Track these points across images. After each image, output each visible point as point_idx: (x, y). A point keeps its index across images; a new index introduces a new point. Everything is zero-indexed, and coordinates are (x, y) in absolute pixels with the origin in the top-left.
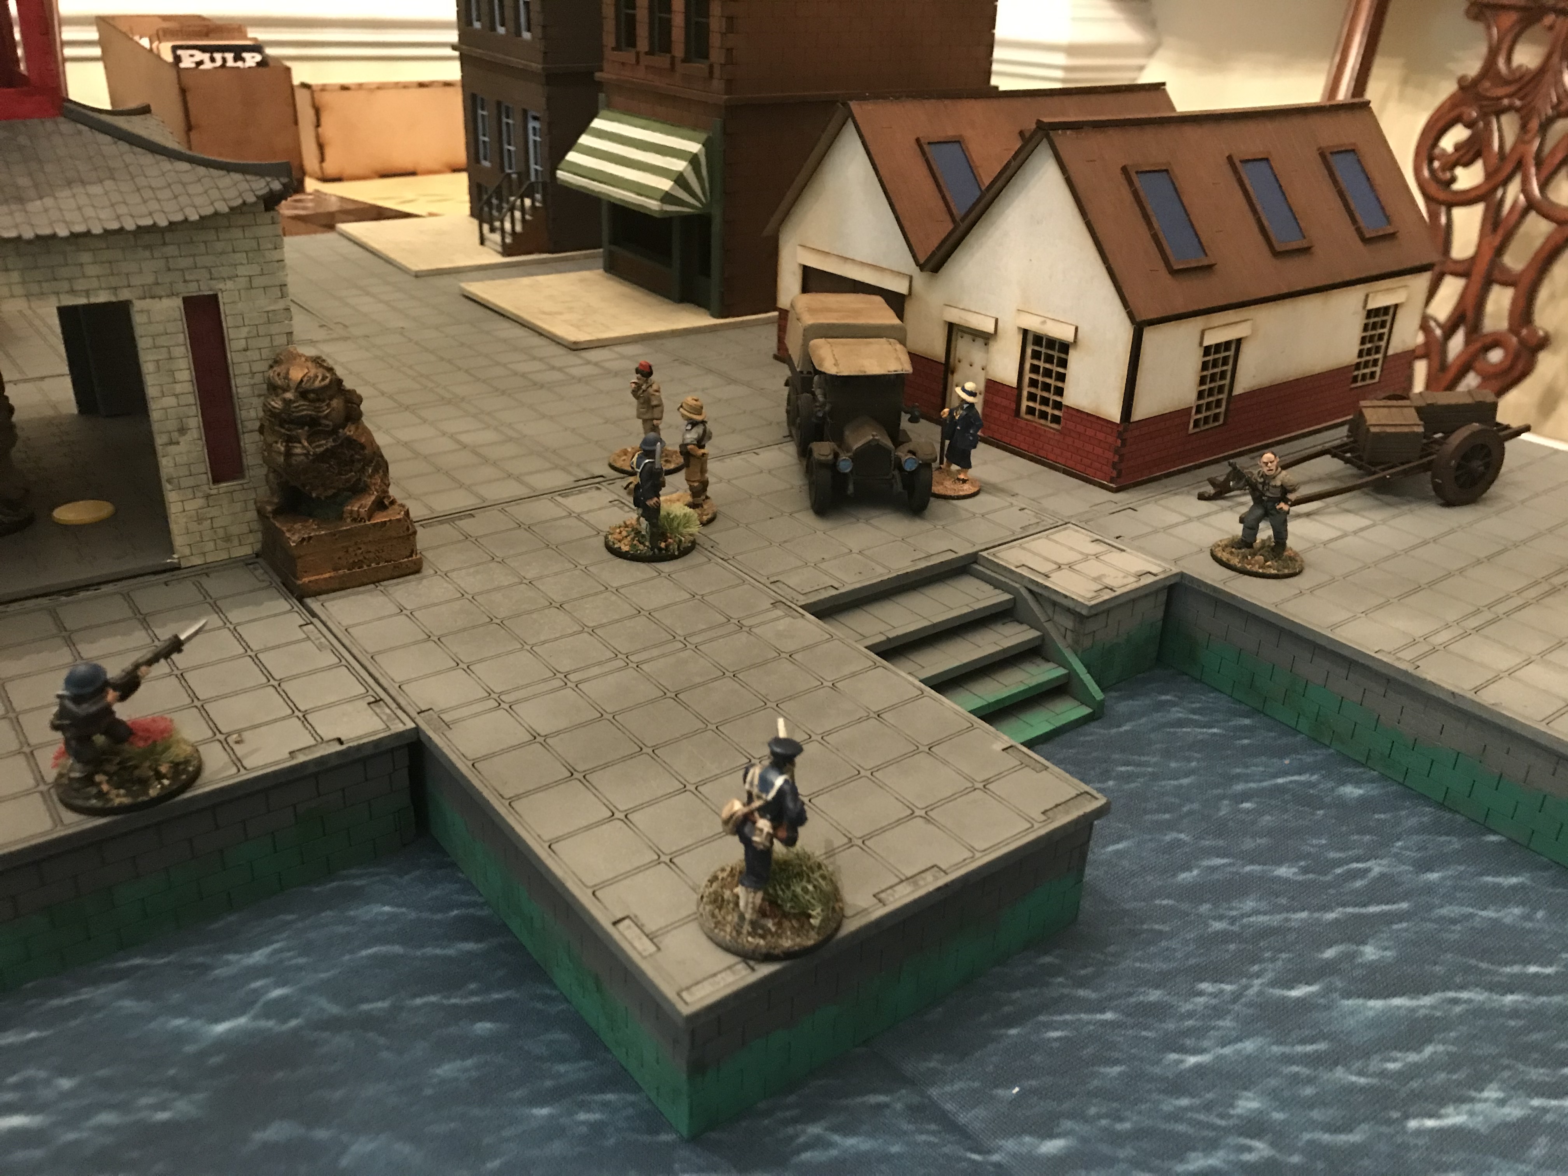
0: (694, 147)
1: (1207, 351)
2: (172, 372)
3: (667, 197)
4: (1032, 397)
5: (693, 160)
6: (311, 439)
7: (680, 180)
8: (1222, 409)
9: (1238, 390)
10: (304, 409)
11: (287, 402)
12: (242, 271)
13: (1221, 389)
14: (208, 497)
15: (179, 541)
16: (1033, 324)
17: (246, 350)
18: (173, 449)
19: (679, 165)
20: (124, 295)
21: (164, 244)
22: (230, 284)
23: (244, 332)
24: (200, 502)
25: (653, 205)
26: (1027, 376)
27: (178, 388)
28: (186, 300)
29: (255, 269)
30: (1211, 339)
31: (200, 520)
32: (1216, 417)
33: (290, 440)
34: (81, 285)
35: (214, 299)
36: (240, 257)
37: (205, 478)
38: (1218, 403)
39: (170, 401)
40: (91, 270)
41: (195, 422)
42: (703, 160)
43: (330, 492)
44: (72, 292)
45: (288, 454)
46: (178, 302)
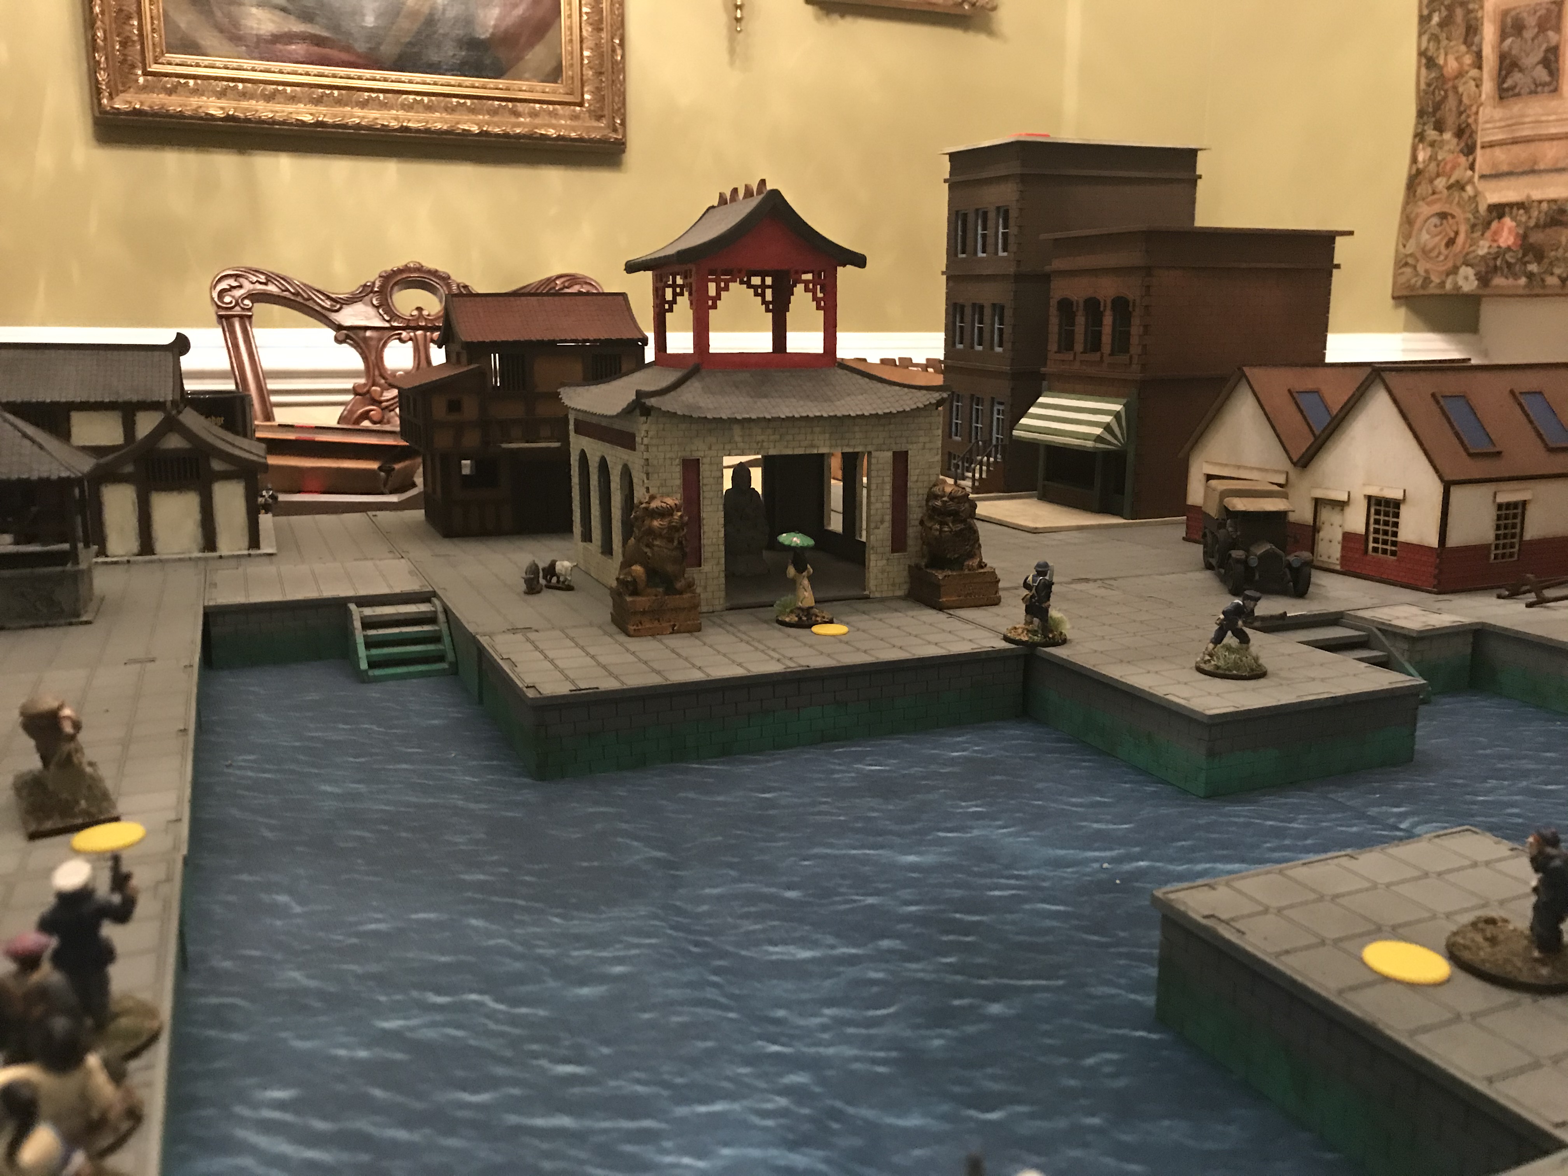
0: (1118, 407)
1: (1500, 507)
2: (882, 490)
3: (1099, 439)
4: (1376, 541)
5: (1117, 416)
6: (954, 523)
7: (1107, 427)
8: (1516, 549)
9: (1527, 536)
10: (953, 506)
11: (944, 502)
12: (922, 439)
13: (1513, 536)
14: (888, 559)
15: (871, 583)
16: (1374, 491)
17: (917, 481)
18: (876, 531)
19: (1108, 419)
21: (890, 424)
22: (915, 446)
23: (917, 471)
24: (885, 562)
25: (1090, 444)
26: (1372, 527)
27: (884, 499)
28: (895, 454)
29: (927, 439)
30: (1502, 498)
31: (883, 572)
32: (1511, 555)
33: (942, 524)
34: (853, 442)
35: (907, 452)
36: (921, 433)
37: (889, 549)
38: (1512, 546)
39: (879, 505)
40: (858, 435)
41: (888, 518)
42: (1123, 414)
43: (956, 556)
44: (848, 445)
45: (941, 531)
46: (890, 454)
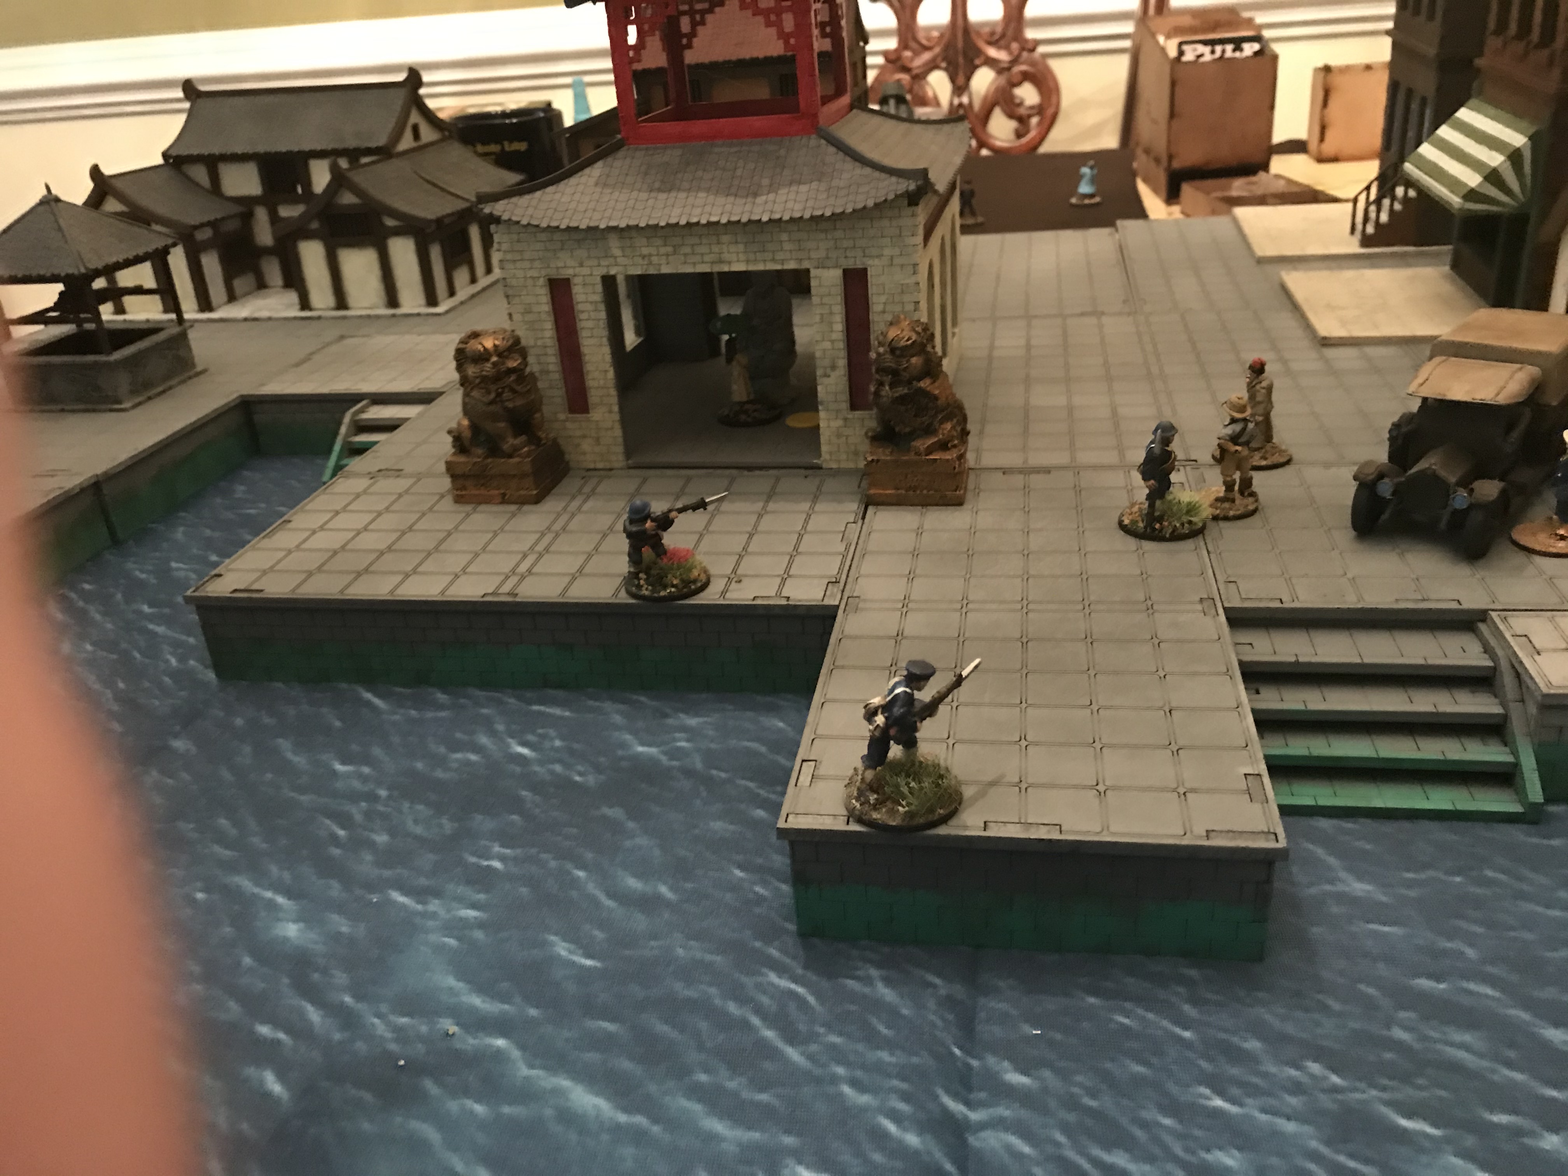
0: (1517, 139)
2: (831, 324)
3: (1471, 195)
5: (1515, 155)
6: (892, 386)
7: (1493, 176)
12: (887, 252)
14: (845, 419)
15: (824, 448)
17: (884, 312)
18: (826, 381)
19: (1495, 159)
20: (805, 265)
21: (835, 229)
22: (876, 262)
23: (883, 299)
24: (840, 423)
25: (1456, 200)
27: (834, 336)
28: (845, 272)
29: (897, 251)
31: (839, 436)
34: (780, 256)
35: (864, 271)
36: (887, 241)
37: (845, 406)
39: (827, 345)
40: (787, 246)
41: (842, 363)
42: (1527, 155)
43: (907, 430)
44: (773, 260)
46: (839, 273)
